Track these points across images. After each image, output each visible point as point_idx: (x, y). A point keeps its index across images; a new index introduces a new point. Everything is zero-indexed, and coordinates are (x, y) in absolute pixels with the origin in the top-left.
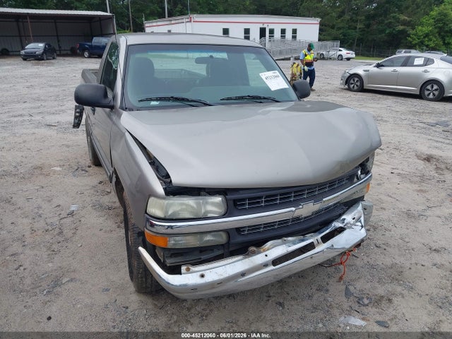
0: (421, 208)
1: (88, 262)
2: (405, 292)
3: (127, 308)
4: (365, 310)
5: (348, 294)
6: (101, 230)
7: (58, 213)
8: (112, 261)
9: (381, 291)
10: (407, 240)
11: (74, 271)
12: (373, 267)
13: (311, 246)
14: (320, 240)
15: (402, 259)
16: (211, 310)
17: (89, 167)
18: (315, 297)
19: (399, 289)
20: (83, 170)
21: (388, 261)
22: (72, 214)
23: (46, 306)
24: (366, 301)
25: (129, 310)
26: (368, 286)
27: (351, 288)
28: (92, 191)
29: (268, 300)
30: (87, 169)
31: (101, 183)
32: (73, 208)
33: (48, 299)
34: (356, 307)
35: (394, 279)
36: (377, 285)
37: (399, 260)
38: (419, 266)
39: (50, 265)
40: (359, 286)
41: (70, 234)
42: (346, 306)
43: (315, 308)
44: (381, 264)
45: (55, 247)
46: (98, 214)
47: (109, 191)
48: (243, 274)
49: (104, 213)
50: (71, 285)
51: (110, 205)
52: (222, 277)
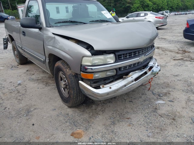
0: (164, 63)
1: (39, 101)
2: (173, 90)
3: (68, 114)
4: (163, 98)
5: (154, 94)
6: (38, 88)
7: (13, 85)
8: (51, 99)
9: (165, 91)
10: (165, 74)
11: (35, 105)
12: (158, 84)
13: (146, 73)
14: (148, 70)
15: (166, 80)
16: (105, 108)
17: (18, 65)
18: (143, 97)
19: (170, 89)
20: (15, 67)
21: (162, 82)
22: (20, 84)
23: (29, 121)
24: (162, 95)
25: (69, 115)
26: (159, 90)
27: (154, 92)
28: (25, 75)
29: (125, 101)
30: (17, 66)
31: (27, 71)
32: (19, 82)
33: (28, 118)
34: (159, 97)
35: (167, 87)
36: (162, 89)
37: (165, 81)
38: (173, 82)
39: (21, 105)
40: (156, 91)
41: (24, 92)
42: (155, 98)
43: (145, 101)
44: (160, 83)
45: (19, 98)
46: (33, 83)
47: (33, 73)
48: (125, 86)
49: (36, 82)
50: (36, 111)
51: (37, 78)
52: (118, 88)
